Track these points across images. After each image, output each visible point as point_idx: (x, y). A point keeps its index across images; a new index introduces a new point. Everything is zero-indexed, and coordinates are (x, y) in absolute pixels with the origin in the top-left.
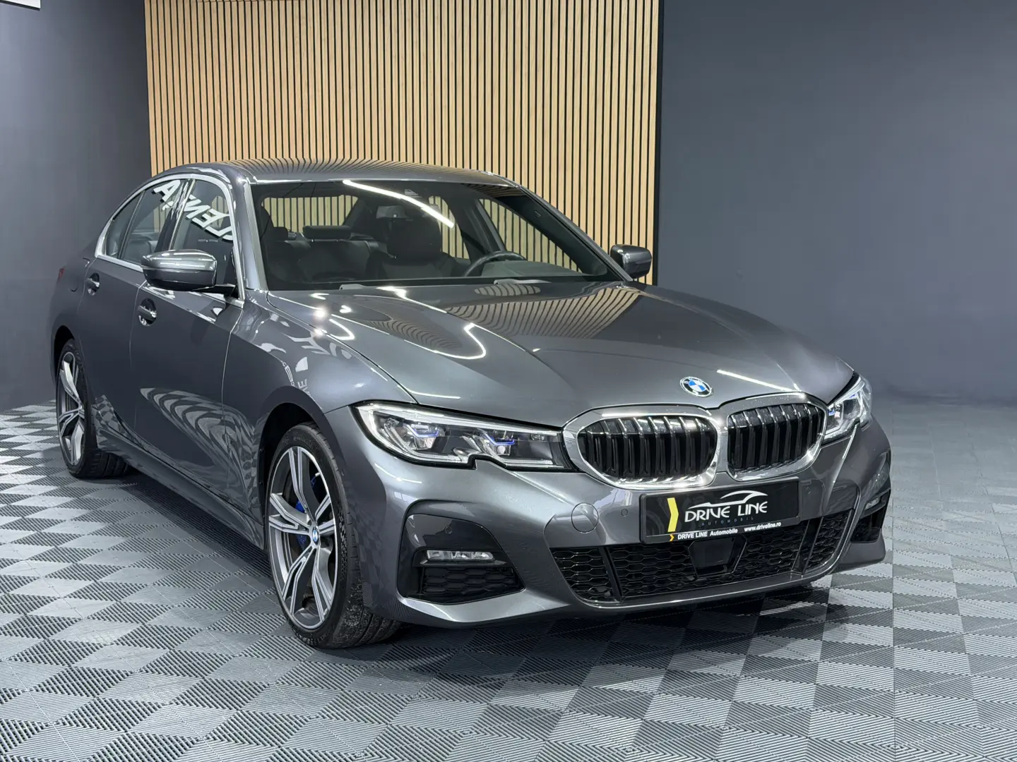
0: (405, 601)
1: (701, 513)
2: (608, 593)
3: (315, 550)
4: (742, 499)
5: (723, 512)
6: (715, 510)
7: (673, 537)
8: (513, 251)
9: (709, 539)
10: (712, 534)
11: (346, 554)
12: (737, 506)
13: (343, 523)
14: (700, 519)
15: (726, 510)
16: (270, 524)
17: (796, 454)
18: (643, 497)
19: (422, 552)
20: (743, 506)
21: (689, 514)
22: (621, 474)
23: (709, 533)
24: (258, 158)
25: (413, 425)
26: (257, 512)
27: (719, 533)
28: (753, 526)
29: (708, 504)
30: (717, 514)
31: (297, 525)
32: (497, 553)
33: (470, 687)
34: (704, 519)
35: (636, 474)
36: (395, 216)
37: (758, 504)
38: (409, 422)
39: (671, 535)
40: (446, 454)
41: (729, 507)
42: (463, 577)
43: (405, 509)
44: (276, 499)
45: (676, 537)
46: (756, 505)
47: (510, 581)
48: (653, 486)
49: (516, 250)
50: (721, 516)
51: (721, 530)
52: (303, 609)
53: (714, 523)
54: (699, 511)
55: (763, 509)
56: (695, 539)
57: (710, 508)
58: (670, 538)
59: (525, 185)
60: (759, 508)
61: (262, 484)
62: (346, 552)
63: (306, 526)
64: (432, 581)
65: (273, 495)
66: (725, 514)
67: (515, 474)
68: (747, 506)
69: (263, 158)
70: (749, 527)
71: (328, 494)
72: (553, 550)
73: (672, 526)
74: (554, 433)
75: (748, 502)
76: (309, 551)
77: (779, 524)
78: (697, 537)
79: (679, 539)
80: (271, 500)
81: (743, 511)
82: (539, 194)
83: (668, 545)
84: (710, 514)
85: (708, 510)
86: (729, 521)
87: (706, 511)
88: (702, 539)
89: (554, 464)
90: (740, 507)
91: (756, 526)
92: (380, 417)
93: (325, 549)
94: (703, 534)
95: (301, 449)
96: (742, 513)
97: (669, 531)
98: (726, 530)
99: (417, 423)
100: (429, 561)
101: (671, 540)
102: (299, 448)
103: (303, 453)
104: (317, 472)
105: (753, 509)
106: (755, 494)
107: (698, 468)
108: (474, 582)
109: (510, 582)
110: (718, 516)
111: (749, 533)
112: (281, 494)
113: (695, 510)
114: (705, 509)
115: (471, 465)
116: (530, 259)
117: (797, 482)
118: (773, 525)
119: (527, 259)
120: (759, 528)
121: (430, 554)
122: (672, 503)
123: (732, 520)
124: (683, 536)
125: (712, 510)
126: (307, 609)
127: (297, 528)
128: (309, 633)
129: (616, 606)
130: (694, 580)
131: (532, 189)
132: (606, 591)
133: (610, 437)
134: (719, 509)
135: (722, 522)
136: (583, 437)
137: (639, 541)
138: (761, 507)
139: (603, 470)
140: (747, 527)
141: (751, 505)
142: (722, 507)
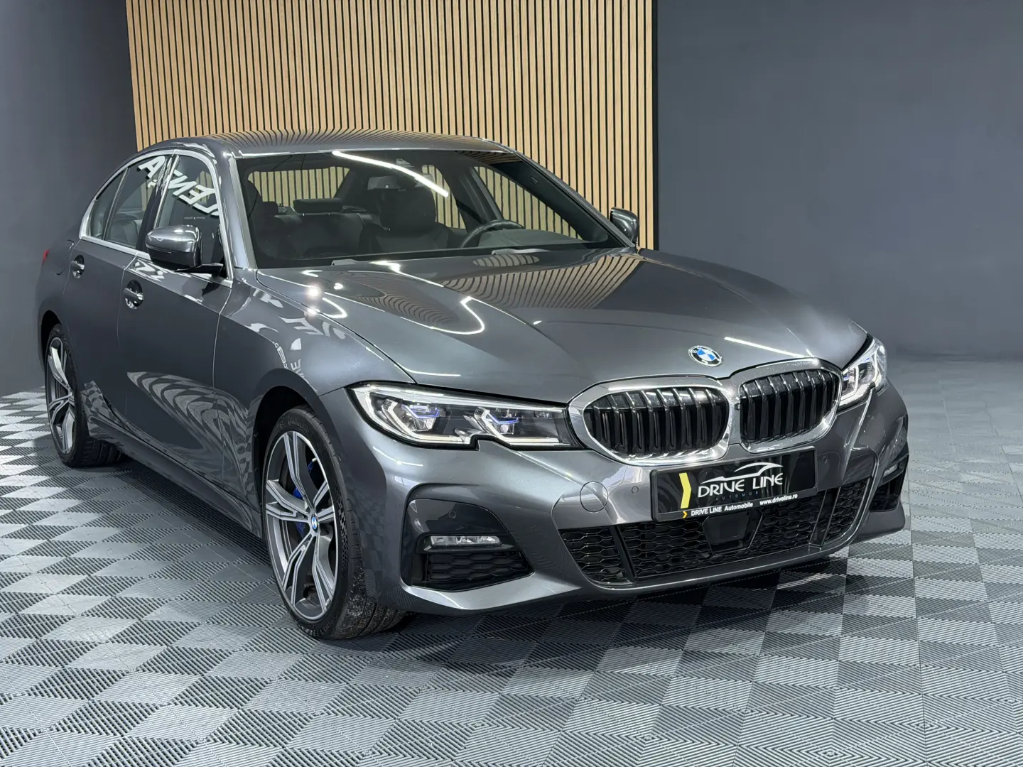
0: (410, 590)
1: (714, 488)
2: (621, 574)
3: (315, 538)
4: (756, 472)
5: (737, 486)
6: (729, 484)
7: (686, 514)
8: (510, 220)
9: (724, 514)
10: (727, 508)
11: (347, 542)
12: (753, 478)
13: (342, 510)
14: (713, 493)
15: (740, 484)
16: (268, 512)
17: (811, 423)
18: (654, 473)
19: (426, 537)
20: (758, 479)
21: (702, 489)
22: (630, 450)
23: (723, 508)
24: (246, 130)
25: (411, 406)
26: (253, 499)
27: (733, 508)
28: (768, 499)
29: (722, 478)
30: (730, 487)
31: (295, 512)
32: (504, 537)
33: (481, 676)
34: (718, 494)
35: (647, 450)
36: (387, 187)
37: (773, 476)
38: (408, 403)
39: (684, 512)
40: (447, 435)
41: (743, 480)
42: (467, 562)
43: (407, 493)
44: (272, 486)
45: (689, 513)
46: (770, 477)
47: (518, 565)
48: (664, 461)
49: (513, 219)
50: (735, 489)
51: (736, 505)
52: (304, 599)
53: (727, 498)
54: (712, 486)
55: (779, 481)
56: (710, 515)
57: (723, 482)
58: (684, 514)
59: (520, 150)
60: (775, 480)
61: (257, 470)
62: (346, 540)
63: (305, 513)
64: (436, 567)
65: (269, 482)
66: (739, 488)
67: (520, 453)
68: (762, 478)
69: (251, 130)
70: (765, 500)
71: (326, 481)
72: (562, 531)
73: (685, 503)
74: (559, 410)
75: (763, 475)
76: (309, 539)
77: (795, 496)
78: (711, 512)
79: (692, 515)
80: (267, 487)
81: (758, 484)
82: (535, 159)
83: (682, 521)
84: (724, 488)
85: (722, 484)
86: (743, 495)
87: (719, 485)
88: (717, 514)
89: (560, 441)
90: (754, 480)
91: (772, 499)
92: (378, 400)
93: (325, 537)
94: (718, 509)
95: (296, 434)
96: (756, 486)
97: (682, 507)
98: (741, 504)
99: (414, 404)
100: (435, 547)
101: (684, 517)
102: (294, 432)
103: (299, 437)
104: (314, 457)
105: (768, 482)
106: (770, 465)
107: (710, 442)
108: (480, 567)
109: (519, 567)
110: (733, 490)
111: (765, 507)
112: (278, 480)
113: (708, 485)
114: (718, 483)
115: (473, 446)
116: (528, 227)
117: (812, 451)
118: (790, 498)
119: (524, 228)
120: (775, 500)
121: (434, 540)
122: (684, 478)
123: (747, 495)
124: (697, 512)
125: (725, 484)
126: (309, 599)
127: (294, 515)
128: (312, 625)
129: (628, 587)
130: (708, 558)
131: (528, 154)
132: (619, 572)
133: (618, 412)
134: (733, 483)
135: (737, 496)
136: (590, 413)
137: (650, 519)
138: (776, 479)
139: (612, 447)
140: (763, 500)
141: (766, 478)
142: (736, 481)
